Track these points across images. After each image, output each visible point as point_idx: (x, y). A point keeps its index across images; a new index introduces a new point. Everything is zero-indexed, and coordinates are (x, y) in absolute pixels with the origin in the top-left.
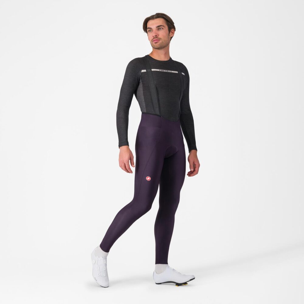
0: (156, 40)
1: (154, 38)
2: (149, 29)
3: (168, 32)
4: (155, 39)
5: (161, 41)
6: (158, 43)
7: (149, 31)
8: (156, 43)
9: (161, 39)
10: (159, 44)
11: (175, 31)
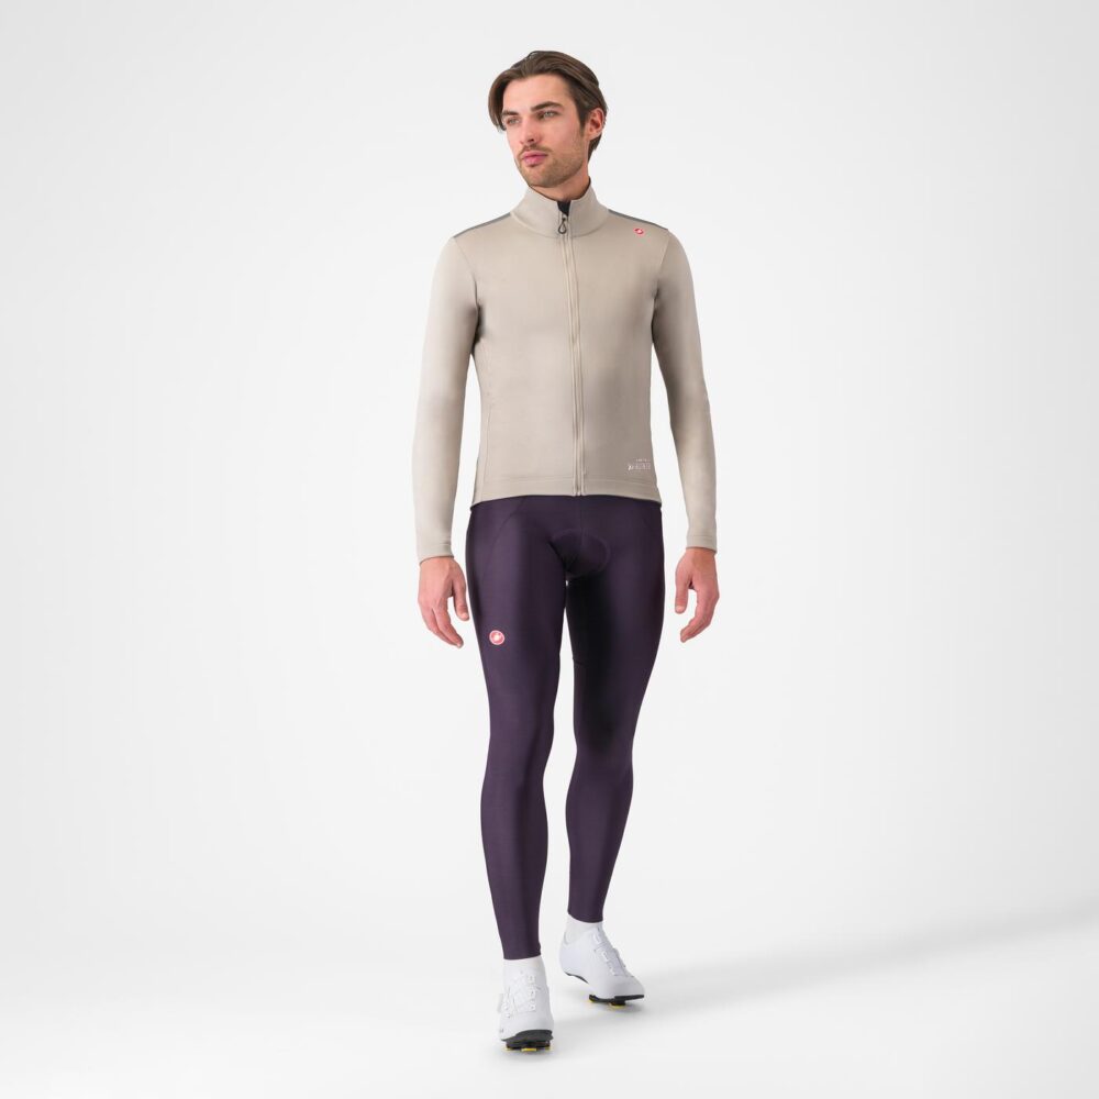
0: (534, 156)
1: (525, 149)
2: (509, 117)
3: (578, 123)
4: (526, 153)
5: (550, 160)
6: (542, 167)
7: (509, 122)
8: (532, 166)
9: (550, 150)
10: (543, 171)
11: (605, 113)
